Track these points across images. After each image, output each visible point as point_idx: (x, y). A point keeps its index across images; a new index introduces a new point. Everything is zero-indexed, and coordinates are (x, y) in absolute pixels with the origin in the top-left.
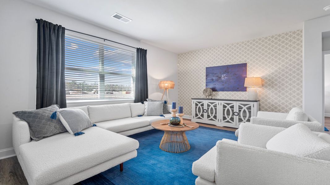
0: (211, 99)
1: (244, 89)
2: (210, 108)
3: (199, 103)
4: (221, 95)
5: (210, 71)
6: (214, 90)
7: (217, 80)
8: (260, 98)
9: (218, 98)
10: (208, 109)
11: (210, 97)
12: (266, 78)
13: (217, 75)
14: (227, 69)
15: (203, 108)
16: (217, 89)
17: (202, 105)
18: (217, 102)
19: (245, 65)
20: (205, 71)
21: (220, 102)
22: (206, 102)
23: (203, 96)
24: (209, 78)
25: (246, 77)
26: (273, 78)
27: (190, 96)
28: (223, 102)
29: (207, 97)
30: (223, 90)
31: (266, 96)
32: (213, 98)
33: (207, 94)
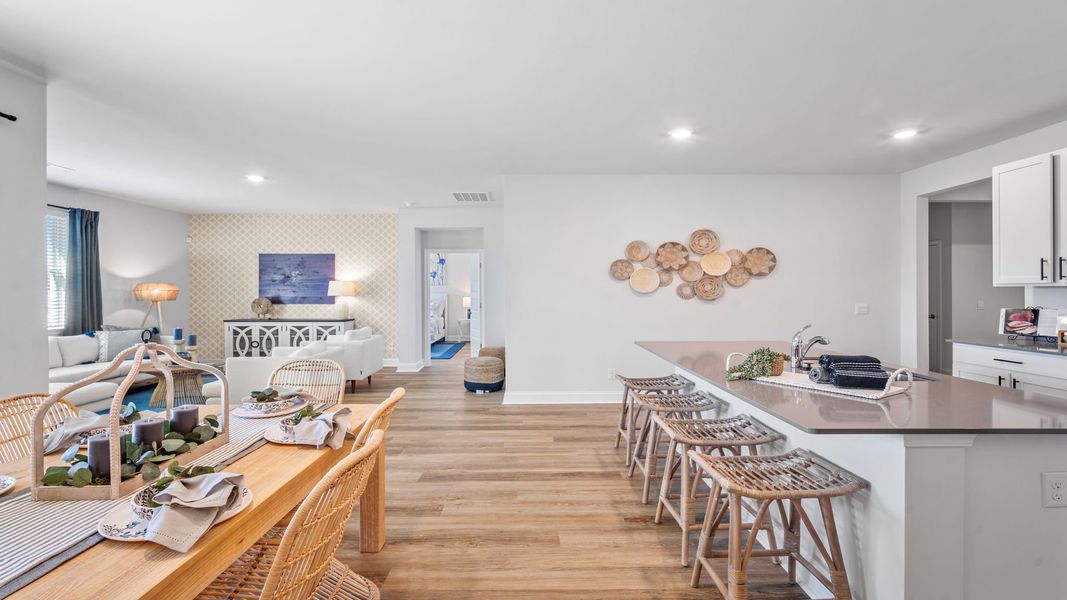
0: (270, 320)
1: (331, 300)
2: (265, 337)
3: (242, 328)
4: (291, 311)
5: (267, 264)
6: (276, 301)
7: (283, 282)
8: (355, 316)
9: (285, 316)
10: (261, 339)
11: (268, 316)
12: (363, 282)
13: (281, 272)
14: (302, 261)
15: (250, 339)
16: (283, 299)
17: (249, 333)
18: (278, 325)
19: (331, 258)
20: (257, 261)
21: (284, 324)
22: (256, 327)
23: (253, 315)
24: (266, 277)
25: (334, 280)
26: (372, 282)
27: (222, 315)
28: (290, 325)
29: (262, 316)
30: (293, 301)
31: (364, 311)
32: (275, 318)
33: (260, 310)
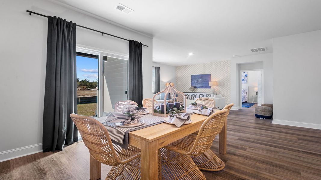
0: (194, 92)
1: (210, 87)
2: (193, 97)
3: (187, 94)
4: (199, 90)
5: (193, 77)
6: (195, 87)
7: (197, 82)
8: (217, 92)
9: (198, 92)
10: (192, 97)
11: (193, 91)
12: (219, 82)
13: (196, 80)
14: (202, 76)
15: (189, 97)
16: (197, 87)
17: (189, 96)
18: (196, 94)
19: (210, 75)
20: (191, 77)
21: (197, 94)
22: (190, 94)
23: (190, 91)
24: (193, 81)
25: (210, 81)
26: (222, 82)
27: (183, 91)
28: (199, 94)
29: (192, 91)
30: (200, 88)
31: (219, 91)
32: (195, 92)
33: (191, 90)
